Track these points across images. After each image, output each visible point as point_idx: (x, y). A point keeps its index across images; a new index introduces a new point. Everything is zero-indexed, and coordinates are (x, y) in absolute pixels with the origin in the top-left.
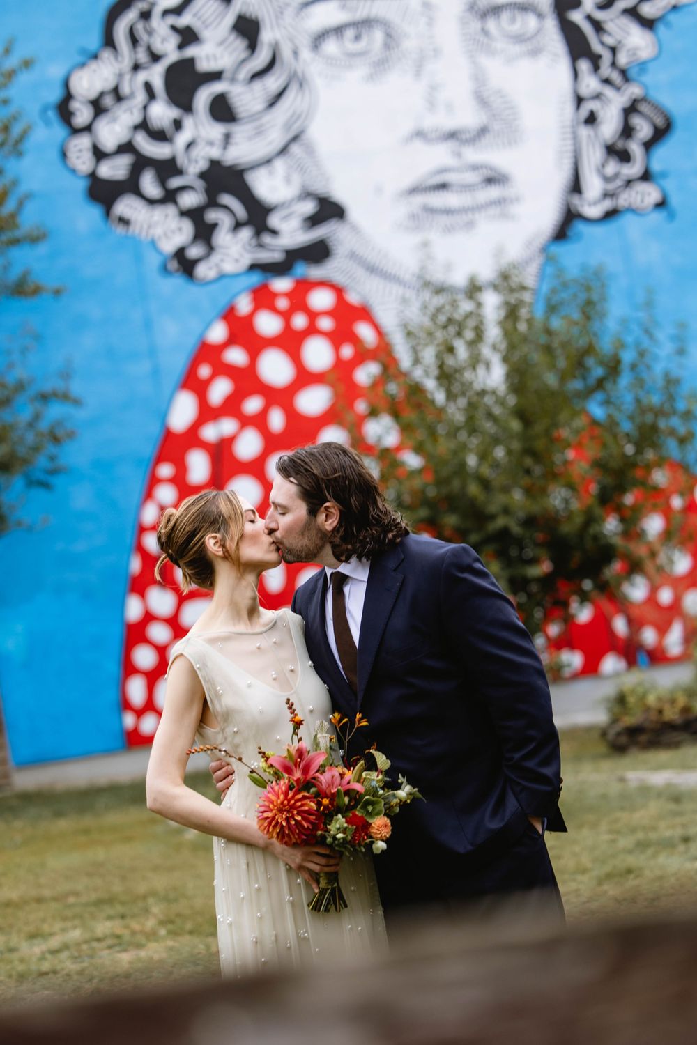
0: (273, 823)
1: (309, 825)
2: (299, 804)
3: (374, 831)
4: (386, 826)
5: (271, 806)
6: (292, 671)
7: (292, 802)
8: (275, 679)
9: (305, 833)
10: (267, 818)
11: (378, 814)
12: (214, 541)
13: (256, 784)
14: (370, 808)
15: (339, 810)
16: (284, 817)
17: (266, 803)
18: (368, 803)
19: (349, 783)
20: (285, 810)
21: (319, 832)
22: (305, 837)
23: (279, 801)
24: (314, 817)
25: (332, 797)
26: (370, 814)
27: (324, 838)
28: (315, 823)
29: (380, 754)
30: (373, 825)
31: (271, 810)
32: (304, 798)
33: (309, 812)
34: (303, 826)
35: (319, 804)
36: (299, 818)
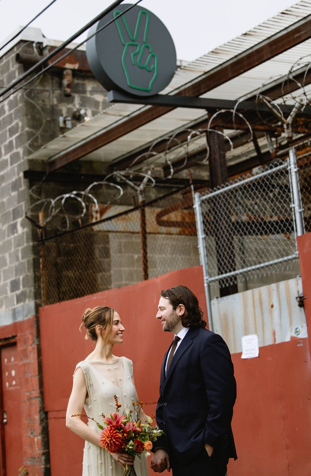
0: (105, 442)
1: (119, 443)
2: (115, 435)
3: (145, 447)
4: (150, 445)
5: (104, 435)
6: (120, 380)
7: (112, 434)
8: (113, 382)
9: (118, 446)
10: (103, 440)
11: (147, 440)
12: (99, 328)
13: (99, 427)
14: (143, 438)
15: (131, 438)
16: (109, 440)
17: (102, 434)
18: (143, 435)
19: (135, 428)
20: (110, 437)
21: (123, 447)
22: (117, 448)
23: (107, 434)
24: (121, 440)
25: (128, 433)
26: (144, 440)
27: (125, 448)
28: (121, 443)
29: (149, 417)
30: (145, 445)
31: (104, 437)
32: (117, 432)
33: (119, 438)
34: (116, 443)
35: (123, 435)
36: (114, 440)
